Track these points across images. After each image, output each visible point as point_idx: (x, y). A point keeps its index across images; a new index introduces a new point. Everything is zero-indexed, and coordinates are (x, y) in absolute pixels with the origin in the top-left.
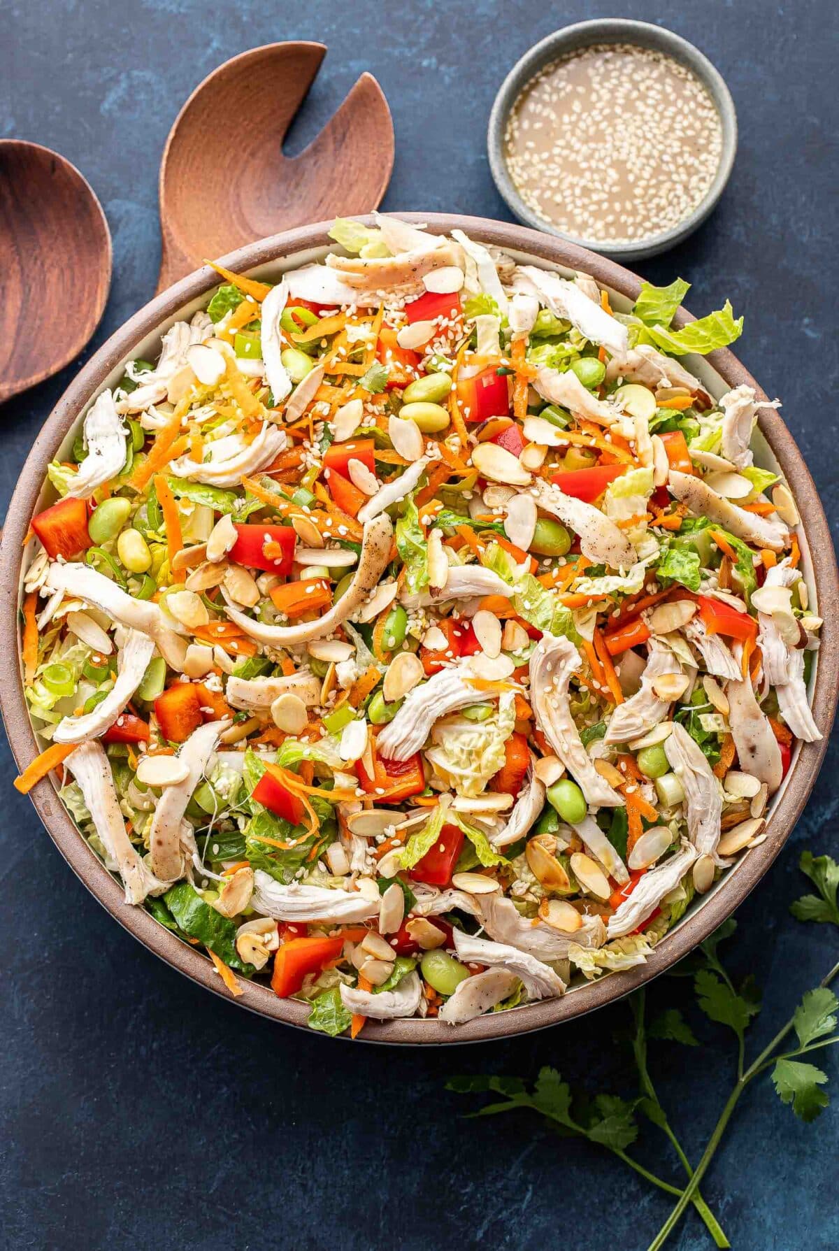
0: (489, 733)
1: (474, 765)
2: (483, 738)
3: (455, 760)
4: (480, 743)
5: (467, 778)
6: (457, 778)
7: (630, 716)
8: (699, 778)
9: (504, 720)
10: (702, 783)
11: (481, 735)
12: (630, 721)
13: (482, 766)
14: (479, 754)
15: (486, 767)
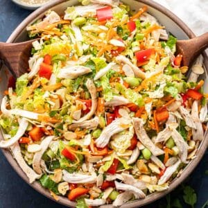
1: (122, 146)
2: (125, 138)
3: (117, 144)
4: (124, 140)
6: (117, 149)
7: (163, 135)
8: (181, 143)
12: (162, 137)
13: (124, 146)
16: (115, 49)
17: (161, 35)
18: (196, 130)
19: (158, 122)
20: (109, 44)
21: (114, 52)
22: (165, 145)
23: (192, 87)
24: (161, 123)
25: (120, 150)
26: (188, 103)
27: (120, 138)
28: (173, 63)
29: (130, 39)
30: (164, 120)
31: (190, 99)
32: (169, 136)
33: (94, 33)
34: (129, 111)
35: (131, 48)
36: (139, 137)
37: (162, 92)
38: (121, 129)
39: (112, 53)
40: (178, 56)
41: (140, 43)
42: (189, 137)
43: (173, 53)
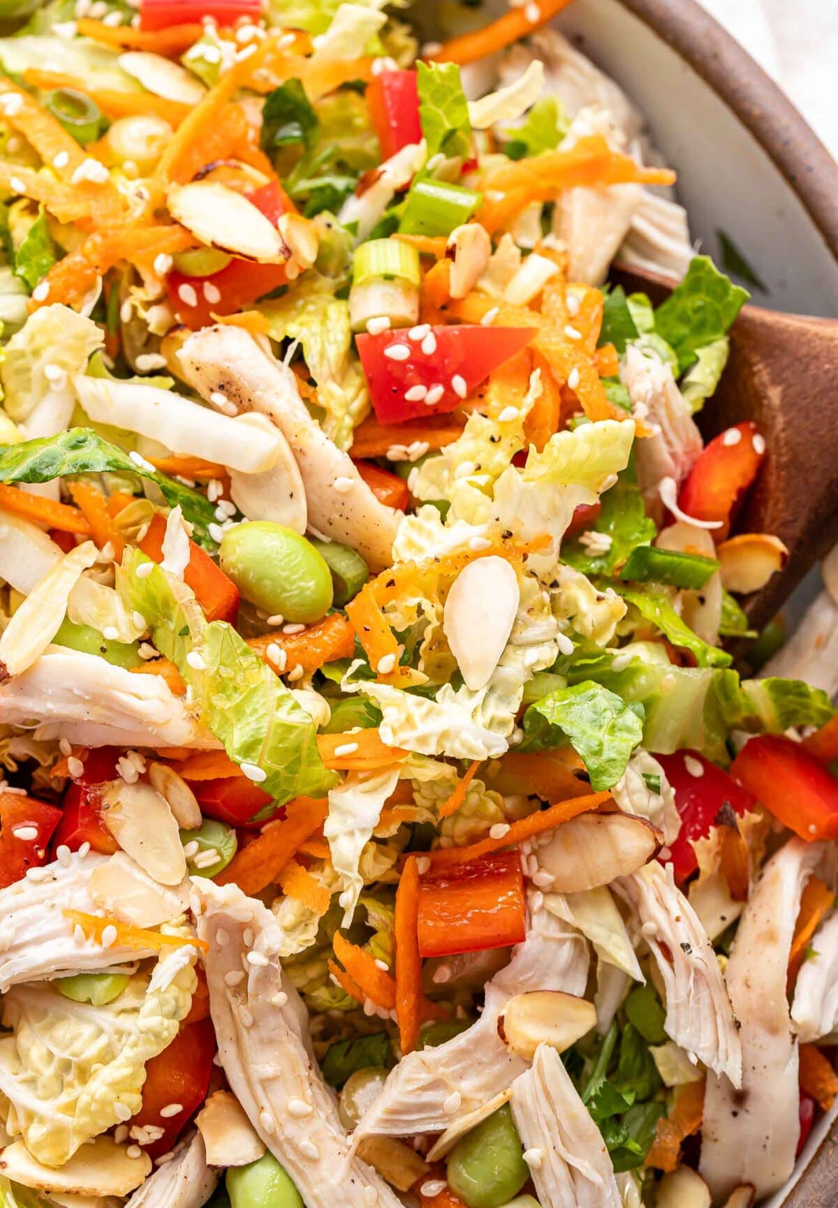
0: (120, 1033)
1: (65, 1098)
2: (103, 1040)
3: (29, 1074)
4: (92, 1051)
5: (42, 1120)
6: (21, 1116)
7: (436, 1085)
8: (579, 1181)
9: (152, 1013)
10: (585, 1194)
11: (101, 1031)
12: (428, 1097)
13: (80, 1104)
14: (84, 1074)
15: (86, 1110)
16: (197, 264)
17: (632, 239)
18: (739, 1098)
19: (426, 962)
20: (162, 215)
21: (187, 293)
22: (440, 1170)
23: (788, 717)
24: (443, 975)
25: (35, 1133)
26: (726, 853)
27: (64, 1031)
28: (668, 490)
29: (358, 210)
30: (482, 959)
31: (748, 820)
32: (493, 1104)
33: (79, 106)
34: (192, 813)
35: (342, 293)
36: (227, 1057)
37: (508, 711)
38: (89, 953)
39: (169, 297)
40: (732, 437)
41: (427, 261)
42: (670, 1142)
43: (687, 404)
